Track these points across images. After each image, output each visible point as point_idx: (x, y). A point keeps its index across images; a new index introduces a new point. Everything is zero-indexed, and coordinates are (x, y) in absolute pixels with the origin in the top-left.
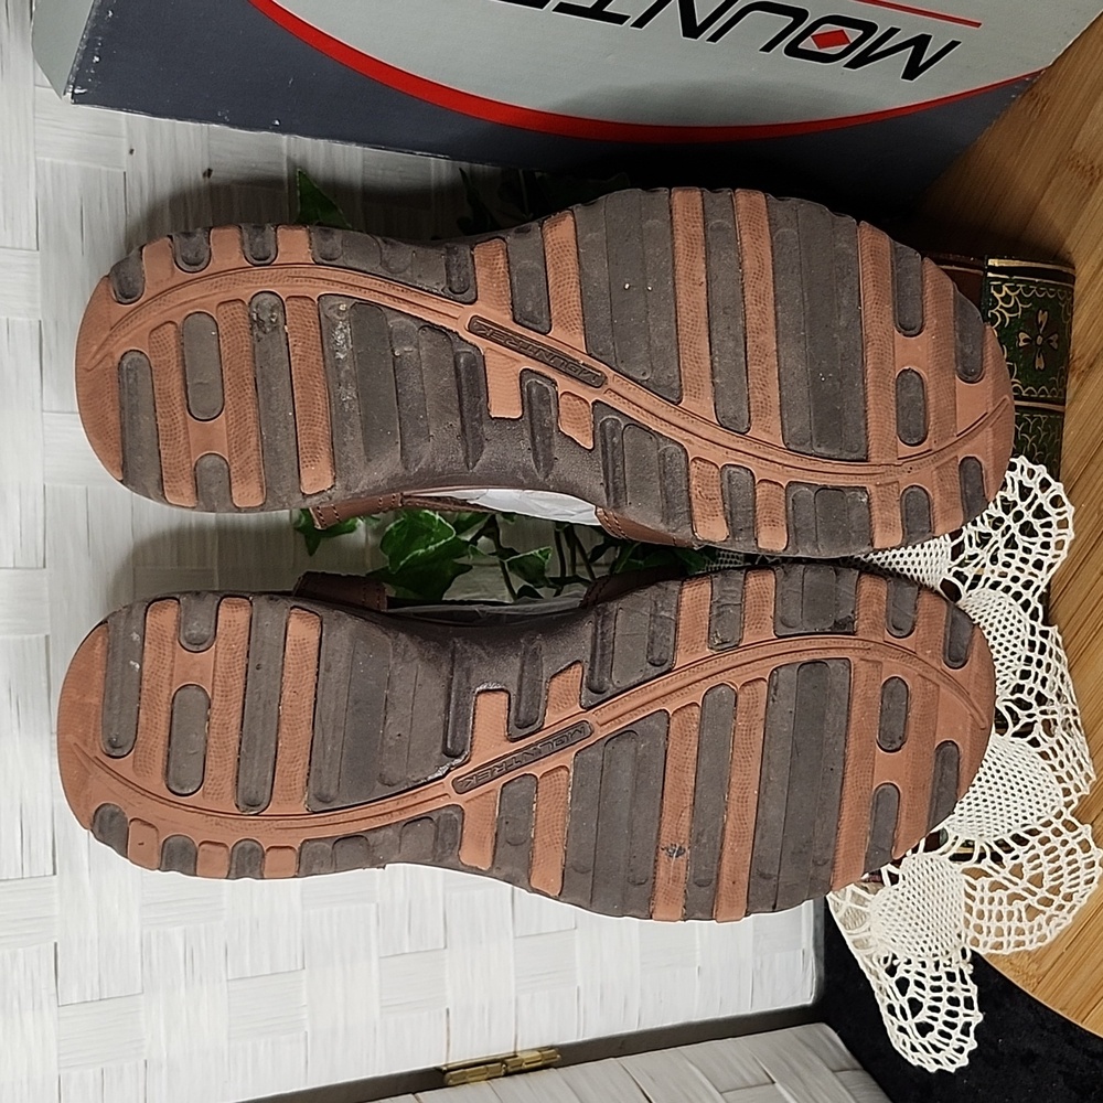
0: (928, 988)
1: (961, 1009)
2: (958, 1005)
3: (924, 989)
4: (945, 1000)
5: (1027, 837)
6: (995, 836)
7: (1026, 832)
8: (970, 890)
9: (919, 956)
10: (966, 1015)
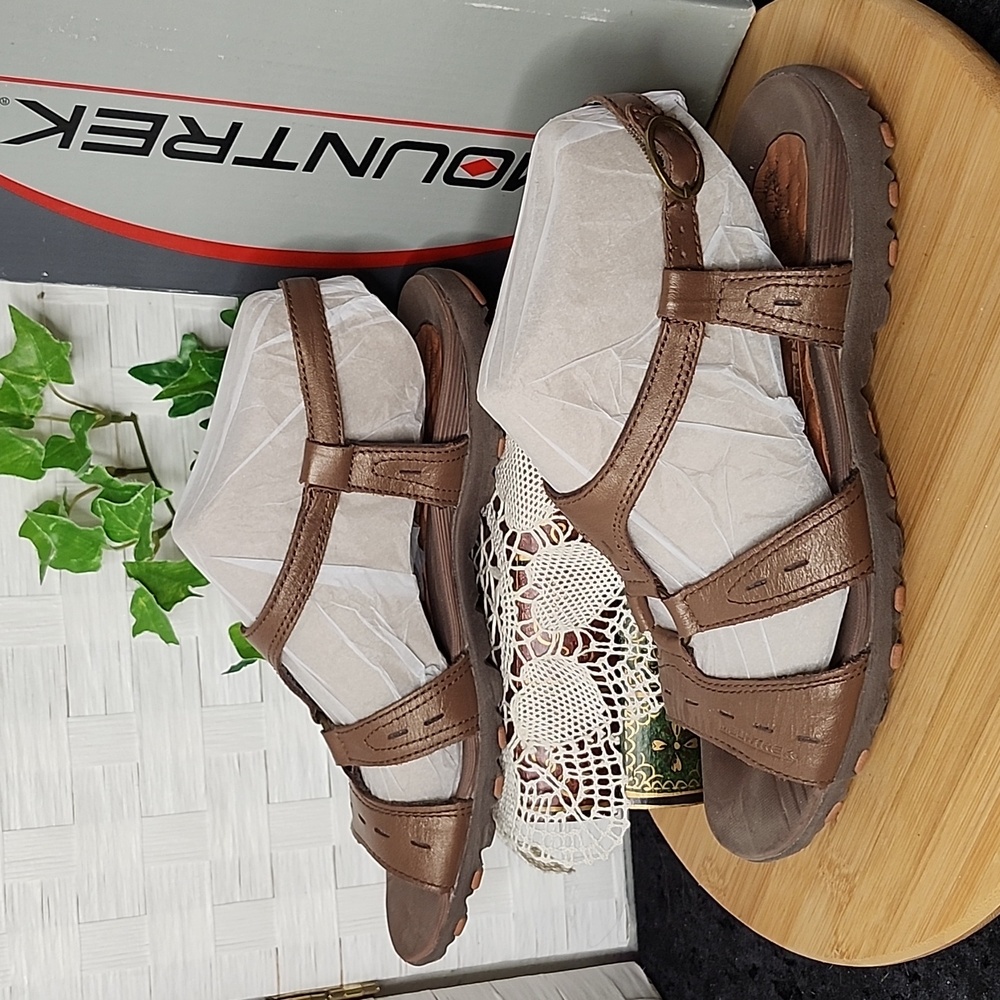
0: (577, 766)
1: (610, 776)
2: (607, 773)
3: (575, 767)
4: (594, 772)
5: (613, 609)
6: (588, 620)
7: (611, 606)
8: (595, 674)
9: (562, 741)
10: (615, 781)
